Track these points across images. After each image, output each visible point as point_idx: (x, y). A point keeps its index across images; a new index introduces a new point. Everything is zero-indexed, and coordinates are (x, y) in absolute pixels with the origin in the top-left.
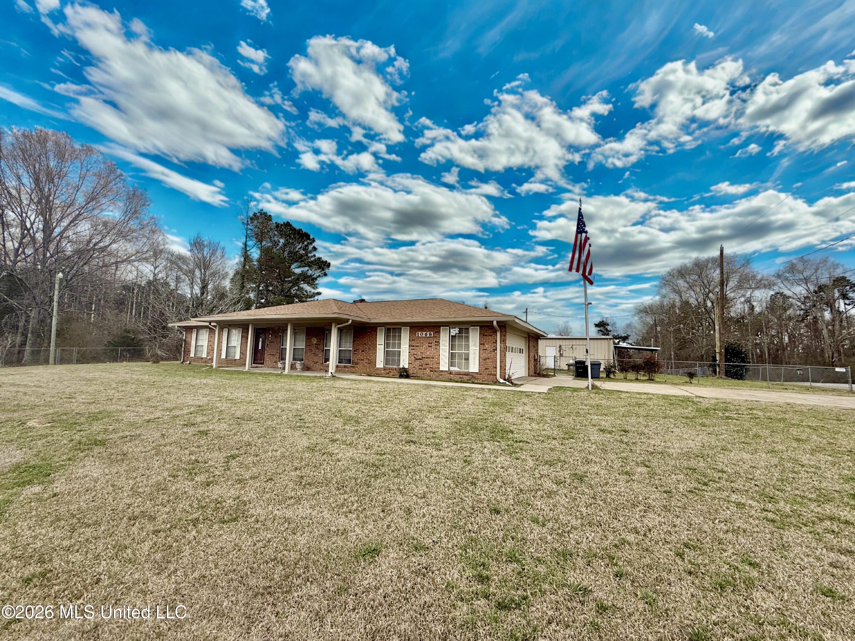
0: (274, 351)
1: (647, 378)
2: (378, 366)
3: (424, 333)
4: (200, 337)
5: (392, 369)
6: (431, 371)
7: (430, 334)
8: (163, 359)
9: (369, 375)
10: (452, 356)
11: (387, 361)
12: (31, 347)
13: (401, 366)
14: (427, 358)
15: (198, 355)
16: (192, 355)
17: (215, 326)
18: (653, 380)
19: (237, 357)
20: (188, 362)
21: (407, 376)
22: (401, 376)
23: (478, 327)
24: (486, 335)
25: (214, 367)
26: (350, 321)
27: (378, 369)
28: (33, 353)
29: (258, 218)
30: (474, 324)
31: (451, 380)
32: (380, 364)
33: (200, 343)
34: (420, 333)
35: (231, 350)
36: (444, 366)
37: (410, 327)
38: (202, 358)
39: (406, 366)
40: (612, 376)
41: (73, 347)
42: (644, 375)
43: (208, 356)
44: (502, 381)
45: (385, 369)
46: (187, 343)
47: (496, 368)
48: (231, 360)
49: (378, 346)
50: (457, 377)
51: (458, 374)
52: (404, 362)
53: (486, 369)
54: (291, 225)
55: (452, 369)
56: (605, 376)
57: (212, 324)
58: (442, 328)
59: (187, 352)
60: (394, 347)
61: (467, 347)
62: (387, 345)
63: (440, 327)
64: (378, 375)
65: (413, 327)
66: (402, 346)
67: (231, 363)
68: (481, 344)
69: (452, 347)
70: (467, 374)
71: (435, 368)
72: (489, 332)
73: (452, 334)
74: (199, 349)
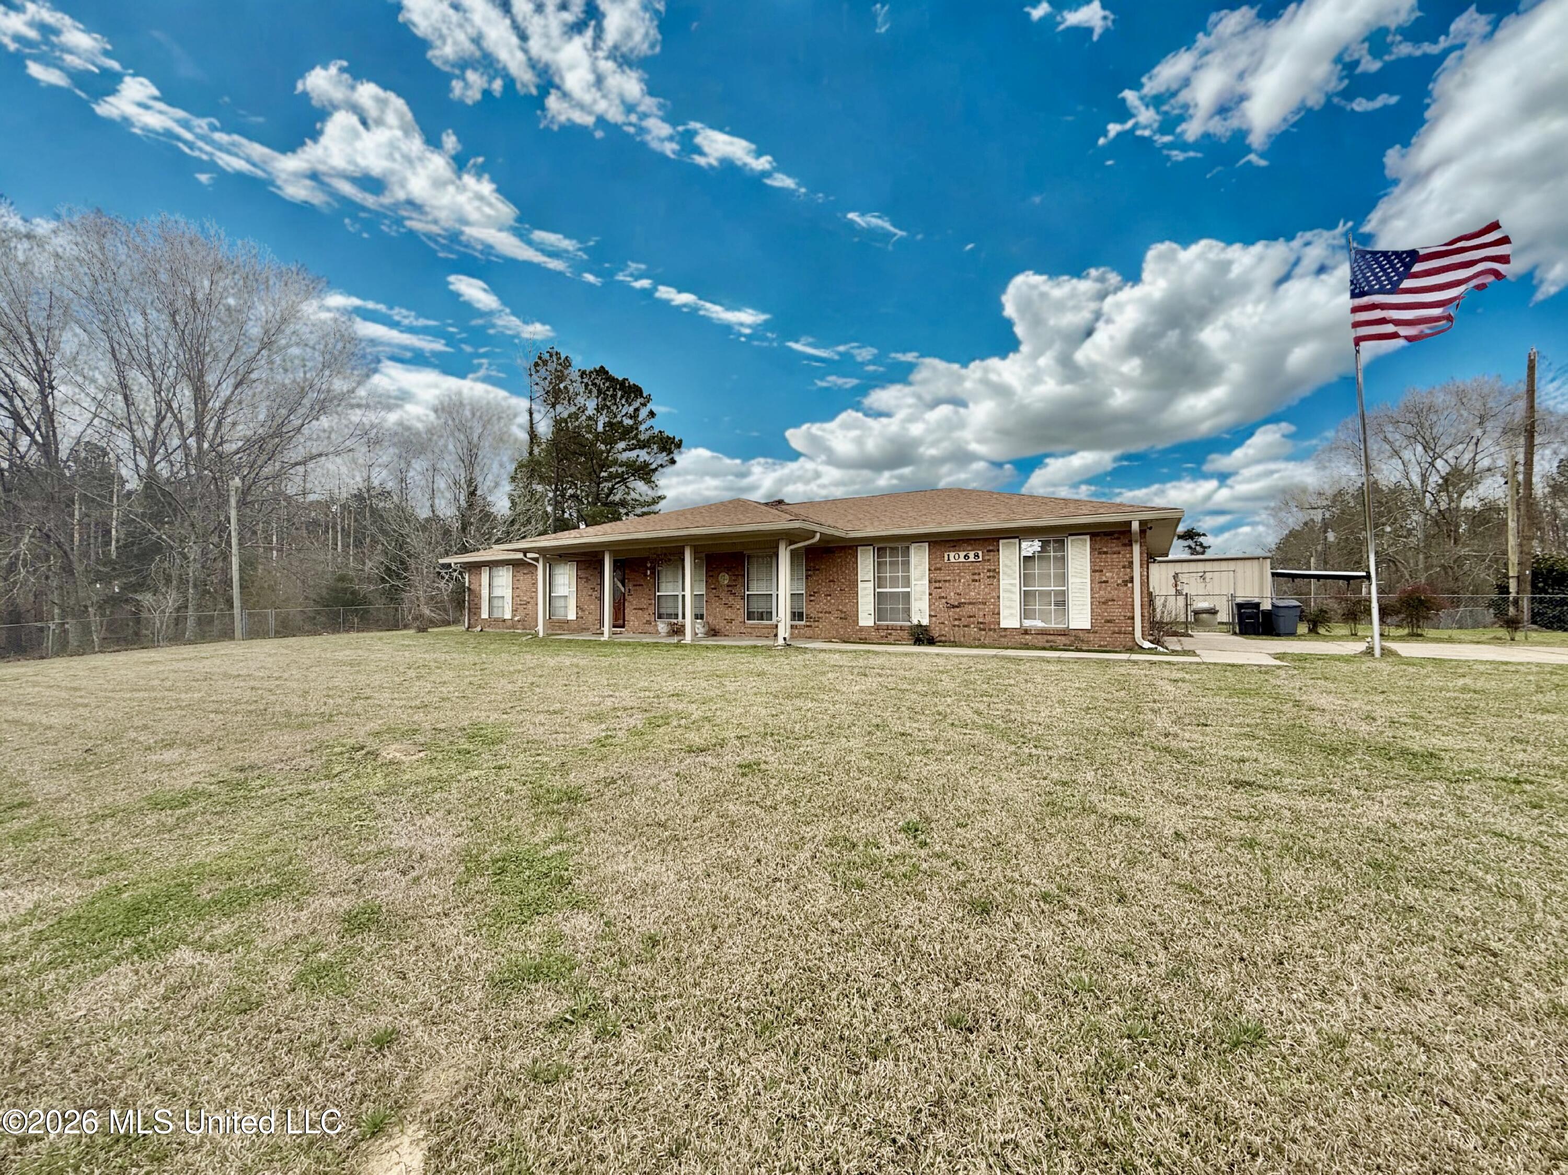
0: (644, 603)
1: (1406, 631)
2: (862, 623)
3: (962, 554)
4: (497, 581)
5: (894, 628)
6: (981, 629)
7: (977, 556)
8: (433, 623)
9: (845, 642)
10: (1027, 596)
11: (880, 613)
12: (196, 610)
13: (915, 622)
14: (970, 603)
15: (496, 615)
16: (485, 615)
17: (536, 560)
18: (1421, 635)
19: (572, 616)
20: (479, 628)
21: (931, 642)
22: (918, 641)
23: (1088, 537)
24: (1106, 553)
25: (541, 635)
26: (818, 536)
27: (862, 629)
28: (200, 621)
29: (545, 363)
30: (1077, 530)
31: (1027, 647)
32: (866, 618)
33: (497, 592)
34: (952, 554)
35: (558, 603)
36: (1010, 618)
37: (930, 543)
38: (504, 621)
39: (925, 622)
40: (1322, 631)
41: (266, 608)
42: (1398, 626)
43: (513, 616)
44: (1147, 645)
45: (877, 628)
46: (475, 595)
47: (1133, 618)
48: (559, 622)
49: (860, 585)
50: (1041, 641)
51: (1043, 632)
52: (920, 613)
53: (1108, 621)
54: (607, 372)
55: (1027, 623)
56: (1306, 630)
57: (529, 555)
58: (1001, 542)
59: (475, 610)
60: (894, 582)
61: (1062, 578)
62: (879, 582)
63: (997, 540)
64: (864, 641)
65: (935, 542)
66: (913, 582)
67: (560, 628)
68: (1093, 571)
69: (1026, 579)
70: (1065, 633)
71: (990, 623)
72: (1114, 546)
73: (1024, 554)
74: (496, 603)
